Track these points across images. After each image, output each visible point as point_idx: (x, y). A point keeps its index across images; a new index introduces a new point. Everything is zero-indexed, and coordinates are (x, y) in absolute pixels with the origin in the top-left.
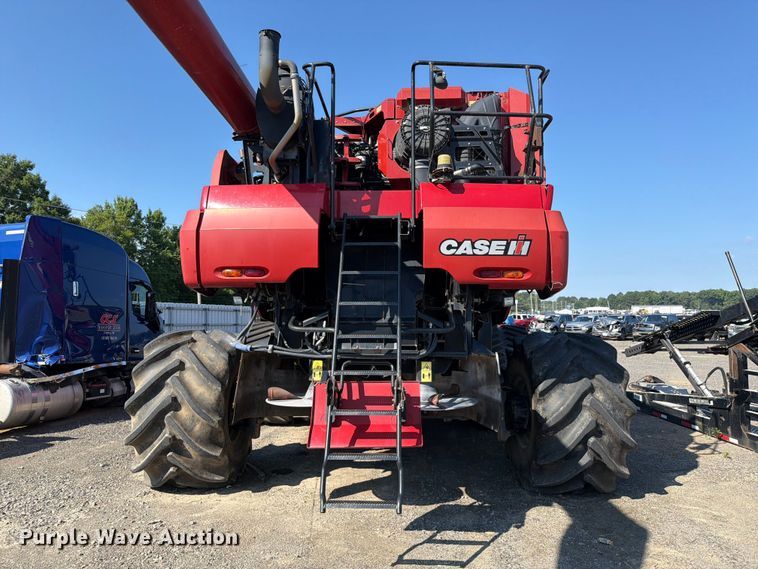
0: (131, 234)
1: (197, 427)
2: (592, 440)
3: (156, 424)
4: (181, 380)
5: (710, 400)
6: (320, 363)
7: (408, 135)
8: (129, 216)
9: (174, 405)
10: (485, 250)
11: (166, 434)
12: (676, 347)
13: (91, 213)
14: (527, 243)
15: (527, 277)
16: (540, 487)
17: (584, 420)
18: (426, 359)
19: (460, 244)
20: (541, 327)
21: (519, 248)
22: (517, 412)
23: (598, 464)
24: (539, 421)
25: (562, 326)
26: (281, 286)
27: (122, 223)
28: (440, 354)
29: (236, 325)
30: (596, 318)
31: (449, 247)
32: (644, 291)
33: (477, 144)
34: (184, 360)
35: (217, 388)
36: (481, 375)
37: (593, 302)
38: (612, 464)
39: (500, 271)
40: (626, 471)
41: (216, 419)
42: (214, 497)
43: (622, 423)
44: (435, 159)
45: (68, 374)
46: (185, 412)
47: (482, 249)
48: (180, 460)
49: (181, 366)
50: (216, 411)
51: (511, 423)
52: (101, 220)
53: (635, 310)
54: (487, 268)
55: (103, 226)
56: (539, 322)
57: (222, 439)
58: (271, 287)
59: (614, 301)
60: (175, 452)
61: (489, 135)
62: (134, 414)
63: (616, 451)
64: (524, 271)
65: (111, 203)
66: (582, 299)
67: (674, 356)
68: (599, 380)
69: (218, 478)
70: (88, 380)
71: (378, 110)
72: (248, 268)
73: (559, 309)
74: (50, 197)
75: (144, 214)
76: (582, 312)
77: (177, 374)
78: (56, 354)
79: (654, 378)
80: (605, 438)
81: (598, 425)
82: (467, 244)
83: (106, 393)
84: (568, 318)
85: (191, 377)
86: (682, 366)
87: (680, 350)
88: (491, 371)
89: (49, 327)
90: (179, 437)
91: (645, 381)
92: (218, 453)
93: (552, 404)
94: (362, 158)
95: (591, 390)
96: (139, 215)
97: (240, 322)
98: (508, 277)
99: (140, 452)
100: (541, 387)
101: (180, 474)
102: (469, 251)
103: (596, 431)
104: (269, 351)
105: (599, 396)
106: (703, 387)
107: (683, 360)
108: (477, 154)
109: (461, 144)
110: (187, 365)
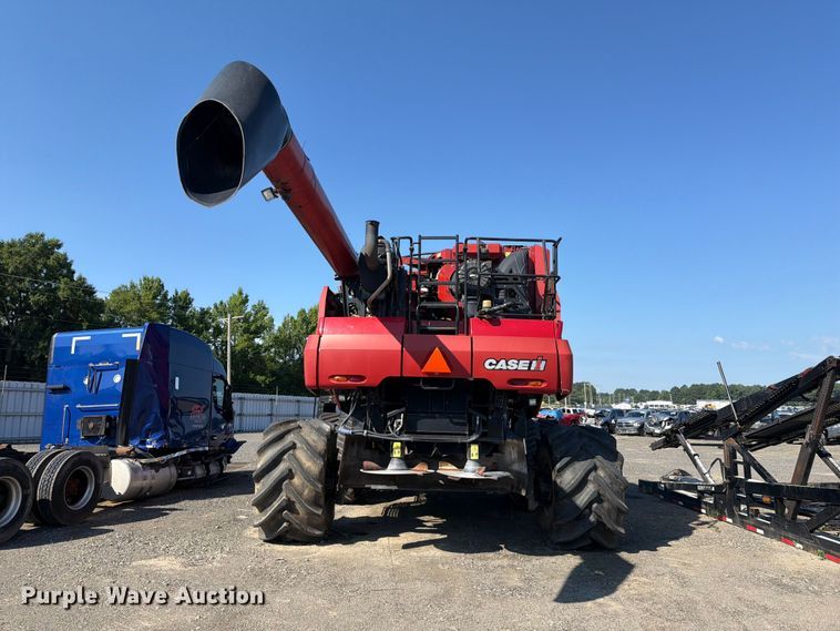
0: (156, 316)
1: (306, 492)
2: (595, 505)
3: (275, 490)
4: (294, 455)
5: (712, 486)
6: (399, 444)
7: (462, 281)
8: (155, 297)
9: (290, 475)
10: (515, 367)
11: (283, 497)
12: (689, 442)
13: (116, 293)
14: (544, 363)
15: (544, 385)
16: (560, 543)
17: (590, 490)
18: (474, 442)
19: (498, 362)
20: (591, 422)
21: (538, 366)
22: (543, 488)
23: (600, 524)
24: (558, 489)
25: (613, 421)
26: (373, 389)
27: (148, 304)
28: (484, 440)
29: (271, 415)
30: (648, 414)
31: (491, 364)
32: (710, 383)
33: (511, 286)
34: (296, 441)
35: (321, 463)
36: (514, 455)
37: (654, 396)
38: (610, 525)
39: (526, 381)
40: (623, 531)
41: (320, 486)
42: (314, 548)
43: (617, 493)
44: (481, 305)
45: (169, 456)
46: (296, 481)
47: (513, 365)
48: (292, 516)
49: (294, 446)
50: (319, 481)
51: (538, 496)
52: (126, 302)
53: (701, 405)
54: (516, 378)
55: (128, 308)
56: (589, 416)
57: (322, 501)
58: (364, 390)
59: (678, 395)
60: (289, 511)
61: (519, 280)
62: (258, 482)
63: (614, 516)
64: (542, 381)
65: (137, 282)
66: (642, 391)
67: (686, 449)
68: (599, 460)
69: (318, 533)
70: (181, 463)
71: (439, 255)
72: (351, 376)
73: (617, 402)
74: (76, 277)
75: (170, 296)
76: (642, 406)
77: (291, 452)
78: (161, 439)
79: (682, 471)
80: (605, 505)
81: (599, 494)
82: (503, 362)
83: (192, 475)
84: (620, 413)
85: (301, 454)
86: (692, 457)
87: (692, 445)
88: (520, 453)
89: (156, 416)
90: (293, 499)
91: (675, 474)
92: (320, 512)
93: (567, 479)
94: (425, 290)
95: (595, 468)
96: (165, 295)
97: (274, 413)
98: (531, 385)
99: (261, 511)
100: (558, 466)
101: (291, 529)
102: (504, 367)
103: (598, 498)
104: (365, 434)
105: (601, 473)
106: (707, 475)
107: (693, 453)
108: (511, 294)
109: (499, 286)
110: (299, 445)
